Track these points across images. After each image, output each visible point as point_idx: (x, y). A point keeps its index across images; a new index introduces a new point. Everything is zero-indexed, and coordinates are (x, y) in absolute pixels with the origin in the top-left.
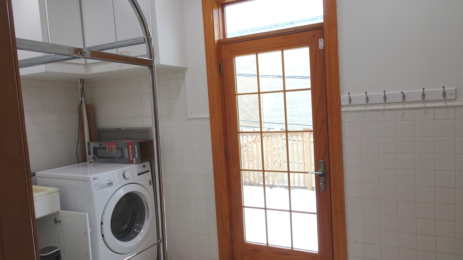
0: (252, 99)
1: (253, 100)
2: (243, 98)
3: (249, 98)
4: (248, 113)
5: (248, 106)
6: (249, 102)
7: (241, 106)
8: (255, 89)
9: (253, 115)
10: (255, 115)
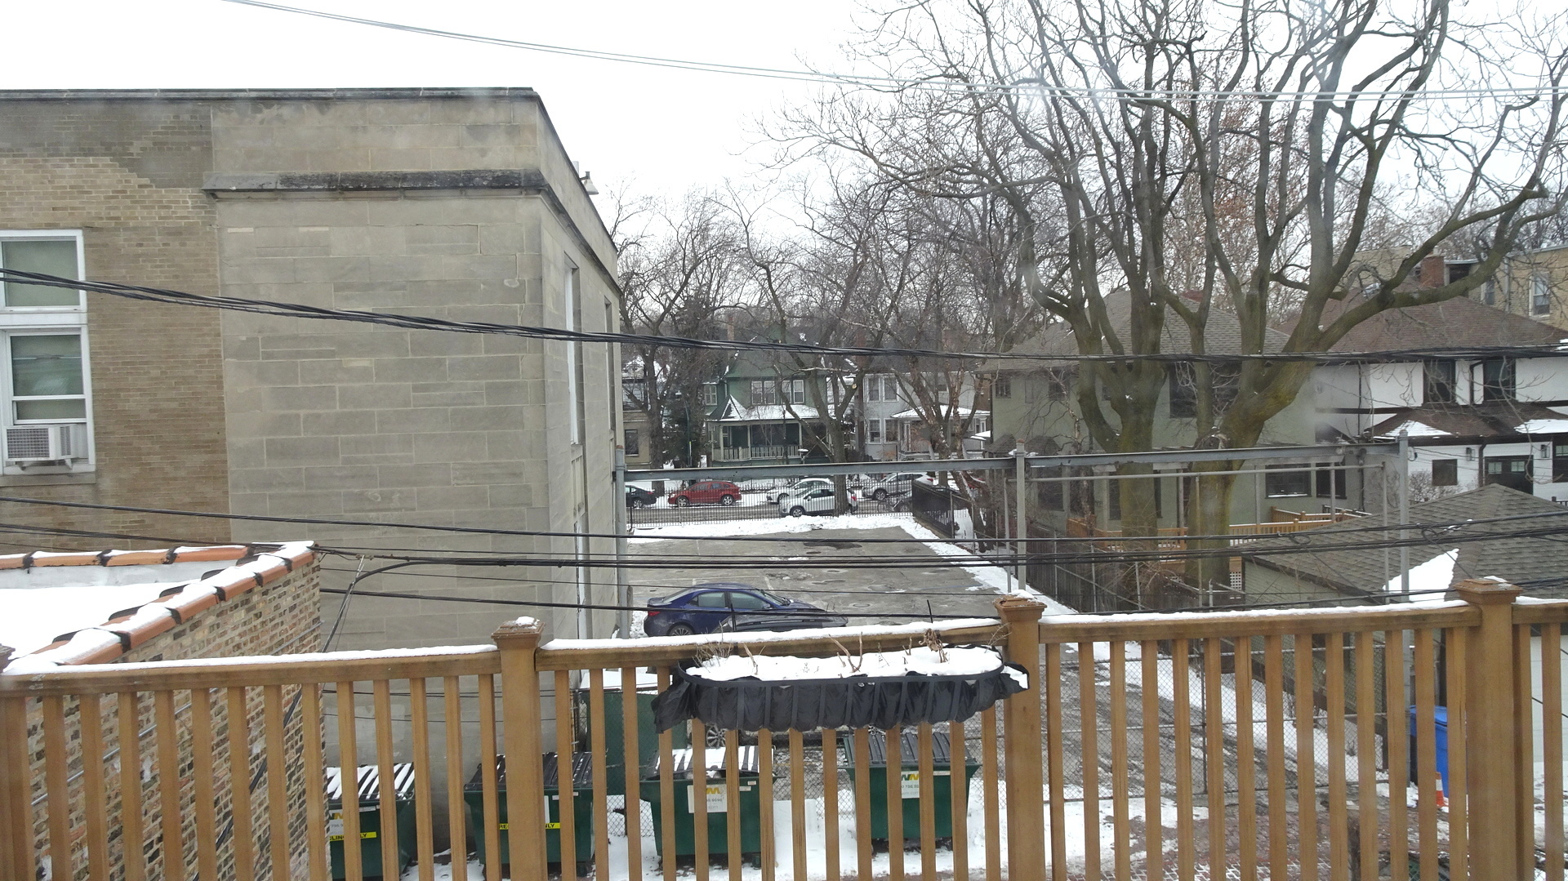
0: (168, 400)
1: (174, 405)
2: (122, 394)
3: (155, 395)
4: (149, 464)
5: (148, 432)
6: (154, 416)
7: (113, 433)
8: (184, 357)
9: (171, 475)
10: (182, 473)
